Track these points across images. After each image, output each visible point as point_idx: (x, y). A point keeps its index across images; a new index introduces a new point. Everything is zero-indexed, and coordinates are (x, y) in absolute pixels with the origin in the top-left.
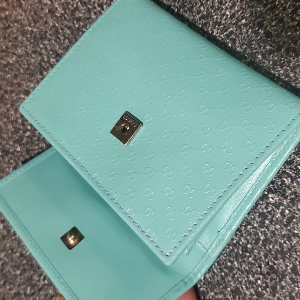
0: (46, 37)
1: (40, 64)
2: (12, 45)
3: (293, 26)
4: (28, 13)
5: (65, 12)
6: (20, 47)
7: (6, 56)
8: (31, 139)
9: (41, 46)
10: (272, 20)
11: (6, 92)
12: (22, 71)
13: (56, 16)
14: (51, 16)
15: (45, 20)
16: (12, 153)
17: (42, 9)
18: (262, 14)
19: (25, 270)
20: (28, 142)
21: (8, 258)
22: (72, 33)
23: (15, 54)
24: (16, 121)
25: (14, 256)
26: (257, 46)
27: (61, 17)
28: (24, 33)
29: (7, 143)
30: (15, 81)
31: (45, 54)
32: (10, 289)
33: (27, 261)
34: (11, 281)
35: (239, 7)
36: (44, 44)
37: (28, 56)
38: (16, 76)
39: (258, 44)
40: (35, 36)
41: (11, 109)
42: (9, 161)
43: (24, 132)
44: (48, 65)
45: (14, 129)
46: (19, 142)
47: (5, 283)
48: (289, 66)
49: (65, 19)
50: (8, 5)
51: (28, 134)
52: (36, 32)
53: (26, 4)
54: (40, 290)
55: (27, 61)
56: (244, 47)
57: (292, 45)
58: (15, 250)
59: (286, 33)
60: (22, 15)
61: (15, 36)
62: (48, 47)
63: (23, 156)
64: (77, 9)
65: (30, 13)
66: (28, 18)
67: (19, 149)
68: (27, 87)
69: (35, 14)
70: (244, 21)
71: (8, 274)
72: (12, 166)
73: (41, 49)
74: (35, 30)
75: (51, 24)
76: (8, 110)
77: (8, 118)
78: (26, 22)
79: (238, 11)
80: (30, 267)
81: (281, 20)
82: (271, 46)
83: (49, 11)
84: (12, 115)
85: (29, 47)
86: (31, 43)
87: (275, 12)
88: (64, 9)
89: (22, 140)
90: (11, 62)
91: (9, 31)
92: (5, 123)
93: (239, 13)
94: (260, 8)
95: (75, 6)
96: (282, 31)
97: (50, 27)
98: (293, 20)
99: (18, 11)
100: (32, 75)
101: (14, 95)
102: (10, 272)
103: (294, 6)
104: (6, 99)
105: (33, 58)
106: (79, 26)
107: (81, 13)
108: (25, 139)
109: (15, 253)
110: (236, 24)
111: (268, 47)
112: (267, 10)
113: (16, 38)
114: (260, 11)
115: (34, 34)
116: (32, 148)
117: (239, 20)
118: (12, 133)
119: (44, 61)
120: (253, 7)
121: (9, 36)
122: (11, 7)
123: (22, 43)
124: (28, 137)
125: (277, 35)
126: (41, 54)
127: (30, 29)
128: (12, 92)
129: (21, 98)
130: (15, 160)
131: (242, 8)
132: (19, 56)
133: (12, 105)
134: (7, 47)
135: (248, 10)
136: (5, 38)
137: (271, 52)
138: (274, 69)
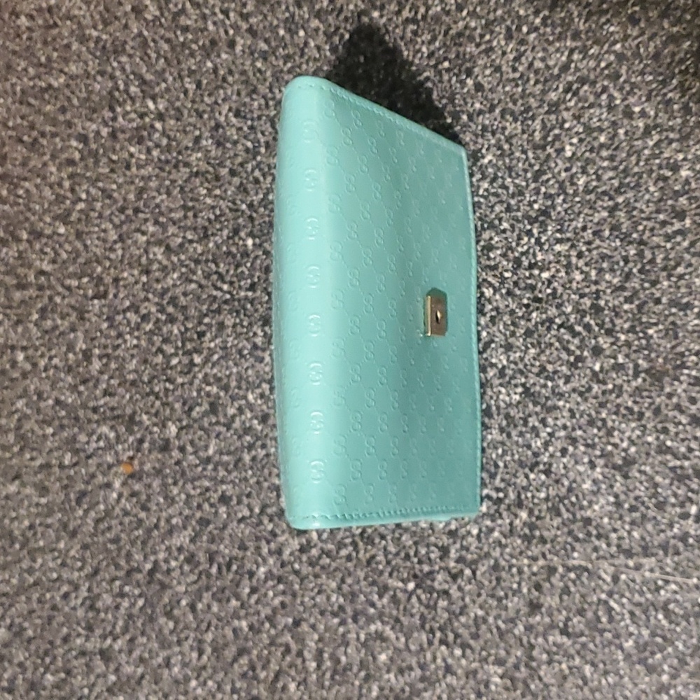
0: (124, 50)
1: (110, 93)
2: (59, 57)
3: (514, 80)
4: (92, 7)
5: (162, 14)
6: (75, 62)
7: (46, 73)
8: (87, 216)
9: (115, 64)
10: (485, 67)
11: (43, 135)
12: (75, 102)
13: (145, 19)
14: (136, 18)
15: (124, 22)
16: (49, 237)
18: (473, 56)
19: (62, 427)
20: (79, 220)
21: (31, 408)
22: (173, 49)
23: (66, 74)
24: (60, 185)
25: (42, 405)
26: (462, 102)
27: (153, 21)
28: (83, 39)
29: (41, 220)
30: (61, 118)
31: (120, 77)
32: (32, 459)
33: (68, 413)
34: (35, 445)
35: (442, 43)
36: (119, 62)
37: (88, 78)
38: (63, 110)
39: (464, 99)
40: (104, 47)
41: (50, 163)
42: (41, 249)
43: (74, 203)
44: (125, 96)
45: (54, 197)
46: (64, 218)
47: (22, 449)
48: (503, 134)
49: (161, 25)
51: (81, 206)
52: (106, 41)
54: (89, 457)
55: (87, 86)
56: (444, 101)
57: (510, 105)
58: (45, 396)
59: (504, 87)
60: (80, 8)
61: (65, 42)
62: (128, 67)
63: (70, 243)
64: (183, 11)
65: (96, 7)
66: (92, 16)
67: (62, 230)
69: (107, 10)
70: (446, 64)
71: (30, 435)
72: (47, 258)
73: (113, 68)
74: (104, 37)
75: (136, 31)
76: (45, 164)
77: (44, 178)
78: (87, 21)
79: (439, 49)
80: (73, 421)
81: (498, 69)
82: (481, 103)
83: (133, 9)
84: (51, 173)
85: (91, 63)
86: (96, 57)
87: (490, 57)
88: (160, 8)
89: (69, 215)
90: (56, 84)
91: (55, 31)
92: (37, 186)
93: (441, 52)
95: (180, 6)
96: (498, 85)
97: (132, 35)
98: (515, 70)
100: (94, 111)
101: (57, 140)
102: (33, 432)
103: (517, 50)
104: (43, 146)
105: (99, 83)
106: (185, 39)
107: (190, 19)
108: (74, 214)
109: (45, 400)
110: (435, 66)
111: (477, 106)
112: (480, 53)
113: (68, 46)
114: (470, 53)
115: (102, 43)
116: (86, 230)
117: (439, 62)
118: (50, 204)
119: (118, 89)
120: (460, 45)
121: (54, 39)
123: (79, 56)
124: (81, 211)
125: (490, 90)
126: (112, 77)
127: (95, 34)
128: (54, 135)
129: (71, 146)
130: (53, 249)
131: (445, 44)
132: (72, 77)
133: (53, 157)
134: (49, 59)
135: (454, 49)
136: (45, 43)
137: (480, 112)
138: (483, 136)
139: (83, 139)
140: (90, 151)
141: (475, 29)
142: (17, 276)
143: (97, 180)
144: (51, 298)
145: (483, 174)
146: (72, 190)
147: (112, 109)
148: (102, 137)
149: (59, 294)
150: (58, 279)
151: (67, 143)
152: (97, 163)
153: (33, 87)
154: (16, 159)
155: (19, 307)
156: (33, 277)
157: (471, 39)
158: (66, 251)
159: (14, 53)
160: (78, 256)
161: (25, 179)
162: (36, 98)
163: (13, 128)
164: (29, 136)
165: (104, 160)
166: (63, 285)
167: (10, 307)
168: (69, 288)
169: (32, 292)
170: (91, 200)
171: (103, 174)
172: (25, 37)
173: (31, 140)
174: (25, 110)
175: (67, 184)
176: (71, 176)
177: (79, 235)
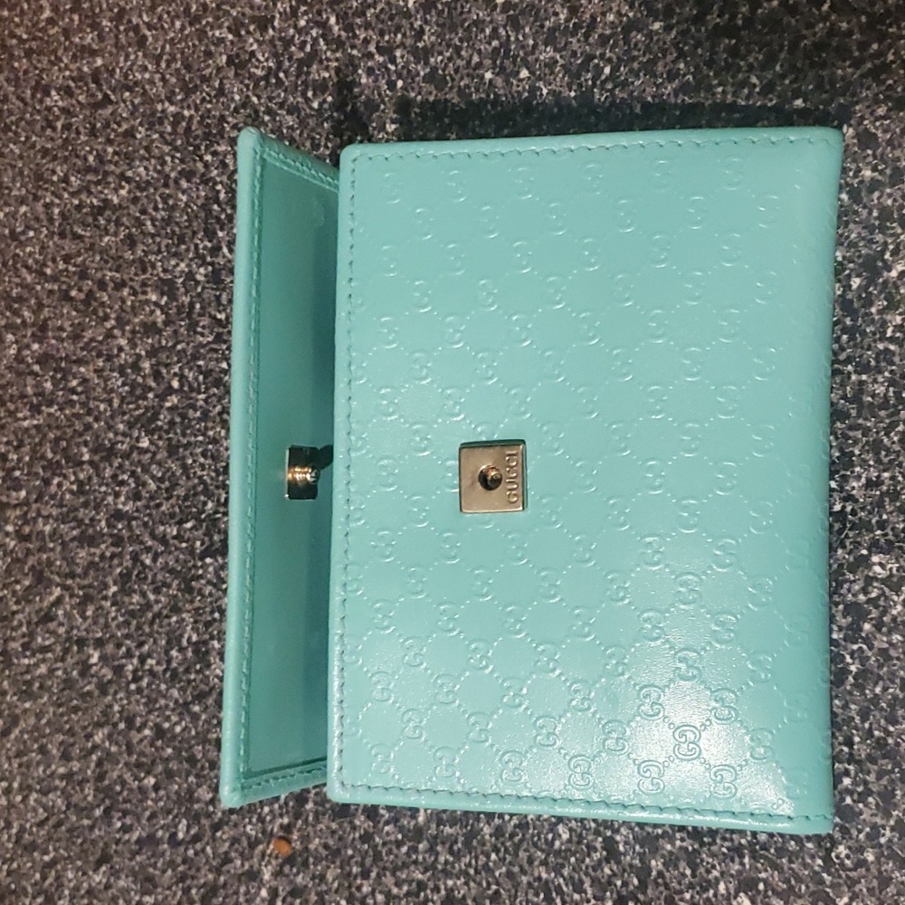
0: (221, 133)
1: (205, 207)
2: (115, 153)
4: (163, 65)
5: (279, 65)
6: (142, 158)
7: (98, 183)
8: (184, 416)
9: (208, 158)
10: (877, 102)
11: (102, 285)
12: (149, 227)
13: (251, 76)
14: (237, 75)
15: (217, 84)
16: (127, 456)
17: (209, 54)
18: (850, 83)
19: (170, 775)
20: (172, 423)
21: (117, 744)
22: (303, 123)
23: (128, 180)
24: (136, 367)
25: (135, 737)
27: (266, 78)
28: (153, 121)
29: (110, 428)
30: (129, 255)
31: (218, 179)
32: (126, 829)
33: (178, 750)
34: (128, 806)
35: (786, 66)
36: (215, 154)
37: (166, 185)
38: (131, 242)
40: (188, 129)
41: (116, 332)
42: (114, 477)
43: (162, 397)
45: (127, 388)
46: (147, 422)
47: (107, 812)
49: (279, 83)
50: (101, 38)
51: (174, 399)
52: (191, 117)
53: (156, 39)
54: (216, 827)
55: (165, 199)
58: (138, 721)
60: (145, 69)
61: (125, 126)
63: (159, 464)
64: (314, 56)
65: (169, 63)
66: (163, 79)
67: (145, 443)
68: (165, 271)
69: (188, 67)
70: (799, 103)
71: (118, 788)
72: (124, 491)
73: (206, 165)
74: (186, 113)
75: (237, 97)
76: (109, 335)
77: (109, 358)
78: (159, 89)
79: (783, 77)
80: (186, 765)
82: (874, 169)
83: (230, 61)
84: (121, 349)
85: (168, 159)
86: (176, 149)
87: (883, 82)
88: (276, 55)
89: (155, 417)
90: (115, 200)
91: (107, 111)
92: (98, 371)
93: (787, 82)
94: (843, 69)
95: (308, 48)
97: (233, 106)
99: (132, 57)
100: (181, 240)
101: (126, 292)
102: (123, 783)
104: (102, 304)
105: (184, 192)
106: (321, 104)
107: (327, 69)
108: (163, 416)
109: (139, 730)
111: (867, 173)
112: (862, 76)
113: (130, 133)
114: (843, 78)
115: (184, 123)
116: (184, 441)
117: (785, 100)
118: (123, 399)
119: (217, 201)
120: (823, 65)
121: (107, 125)
122: (109, 45)
123: (147, 149)
124: (172, 409)
125: (890, 142)
126: (205, 180)
127: (172, 109)
128: (120, 285)
129: (147, 302)
130: (133, 474)
131: (793, 67)
132: (140, 186)
133: (121, 323)
134: (100, 158)
135: (811, 75)
136: (93, 133)
137: (874, 185)
138: (883, 229)
139: (167, 287)
140: (180, 308)
141: (850, 33)
142: (80, 522)
143: (195, 357)
144: (135, 558)
145: (889, 298)
146: (157, 375)
147: (210, 234)
148: (197, 283)
149: (148, 549)
150: (145, 524)
151: (142, 297)
152: (192, 327)
153: (79, 208)
154: (61, 329)
155: (86, 574)
156: (103, 523)
157: (843, 53)
158: (153, 477)
159: (45, 152)
160: (174, 485)
161: (80, 362)
162: (85, 225)
163: (54, 279)
164: (80, 290)
165: (205, 321)
166: (153, 536)
167: (72, 575)
168: (163, 540)
169: (105, 548)
170: (188, 391)
171: (203, 346)
172: (59, 125)
173: (82, 296)
174: (69, 246)
175: (146, 365)
176: (152, 353)
177: (172, 450)
